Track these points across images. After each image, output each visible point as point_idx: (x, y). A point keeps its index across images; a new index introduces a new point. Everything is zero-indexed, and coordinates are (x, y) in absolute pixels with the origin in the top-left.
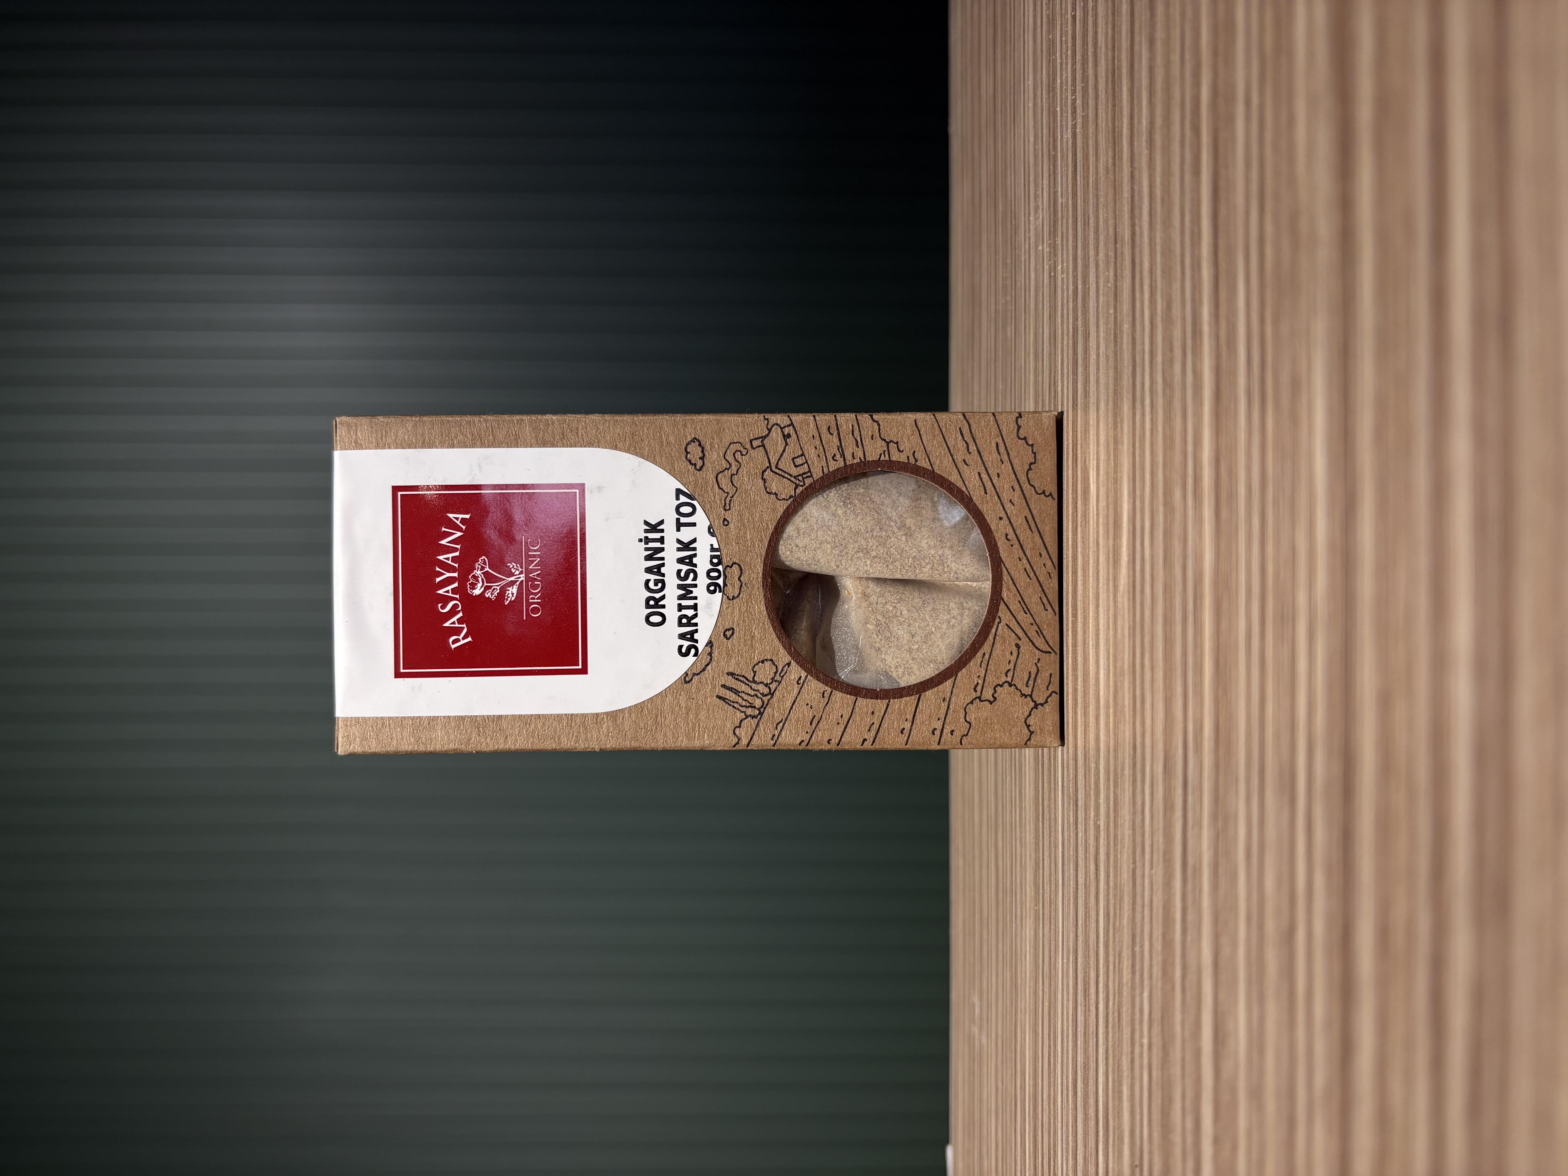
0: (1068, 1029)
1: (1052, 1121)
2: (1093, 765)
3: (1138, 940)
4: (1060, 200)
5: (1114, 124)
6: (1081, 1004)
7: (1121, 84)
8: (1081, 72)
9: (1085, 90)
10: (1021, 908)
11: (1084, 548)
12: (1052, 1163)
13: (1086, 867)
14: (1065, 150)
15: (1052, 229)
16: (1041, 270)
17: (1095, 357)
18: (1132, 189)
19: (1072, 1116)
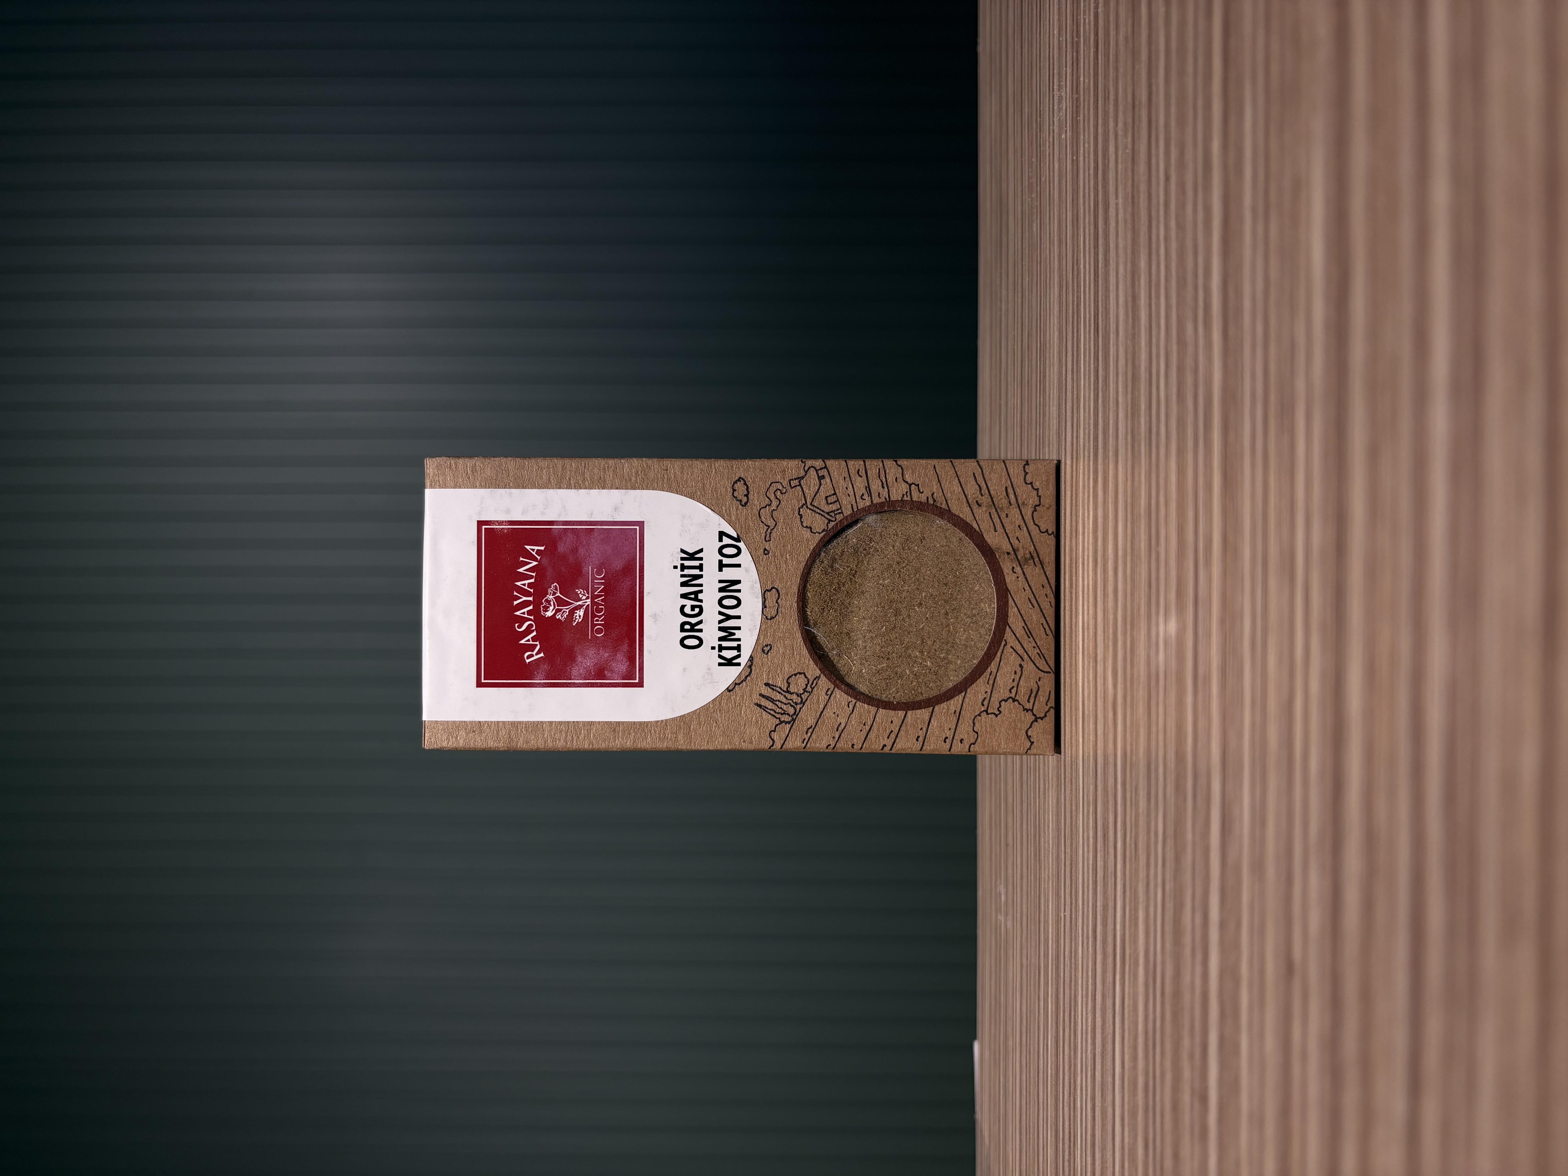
1: (1073, 974)
2: (1111, 617)
3: (1153, 767)
4: (1082, 84)
6: (1101, 851)
10: (1044, 780)
11: (1104, 412)
12: (1073, 1014)
15: (1074, 115)
16: (1065, 157)
18: (1150, 51)
19: (1092, 961)
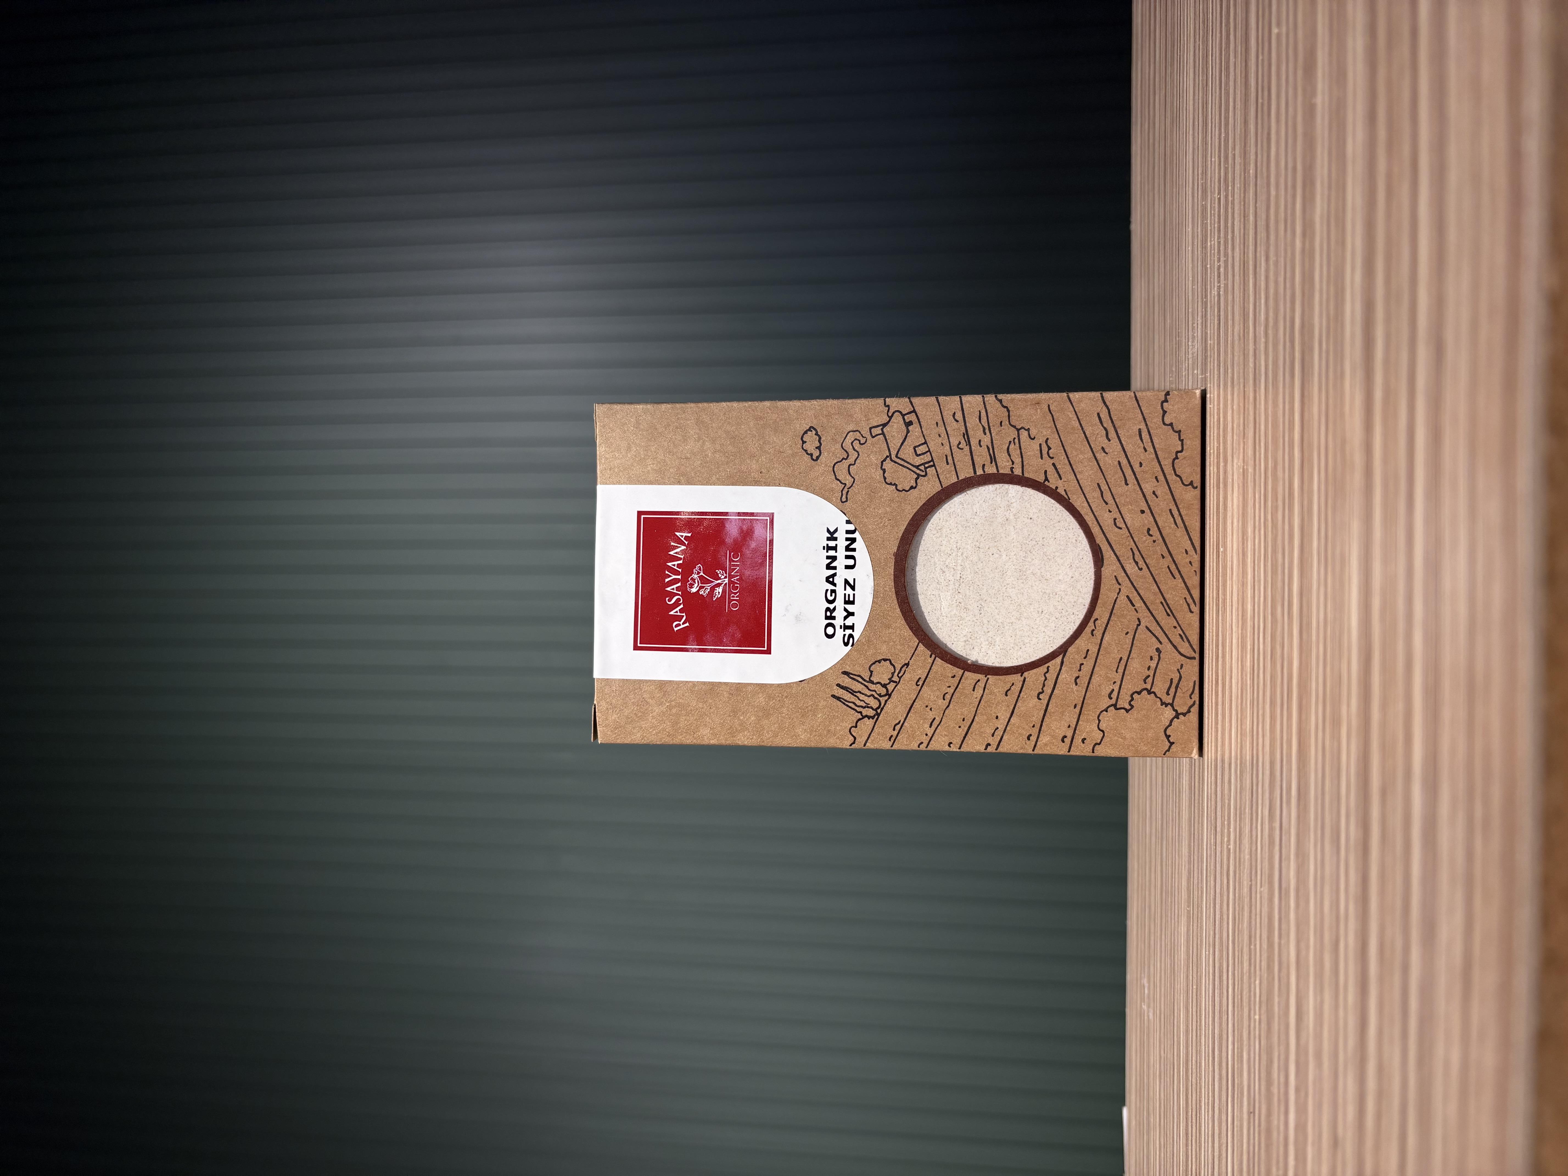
0: (1209, 1007)
3: (1253, 940)
4: (1209, 342)
5: (1244, 303)
6: (1217, 988)
7: (1249, 276)
8: (1223, 247)
9: (1226, 262)
13: (1221, 880)
14: (1213, 303)
17: (1231, 480)
18: (1255, 363)
